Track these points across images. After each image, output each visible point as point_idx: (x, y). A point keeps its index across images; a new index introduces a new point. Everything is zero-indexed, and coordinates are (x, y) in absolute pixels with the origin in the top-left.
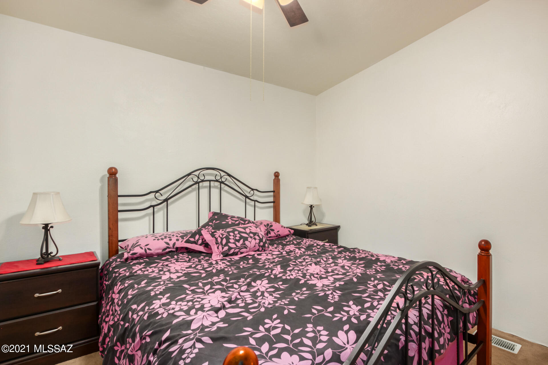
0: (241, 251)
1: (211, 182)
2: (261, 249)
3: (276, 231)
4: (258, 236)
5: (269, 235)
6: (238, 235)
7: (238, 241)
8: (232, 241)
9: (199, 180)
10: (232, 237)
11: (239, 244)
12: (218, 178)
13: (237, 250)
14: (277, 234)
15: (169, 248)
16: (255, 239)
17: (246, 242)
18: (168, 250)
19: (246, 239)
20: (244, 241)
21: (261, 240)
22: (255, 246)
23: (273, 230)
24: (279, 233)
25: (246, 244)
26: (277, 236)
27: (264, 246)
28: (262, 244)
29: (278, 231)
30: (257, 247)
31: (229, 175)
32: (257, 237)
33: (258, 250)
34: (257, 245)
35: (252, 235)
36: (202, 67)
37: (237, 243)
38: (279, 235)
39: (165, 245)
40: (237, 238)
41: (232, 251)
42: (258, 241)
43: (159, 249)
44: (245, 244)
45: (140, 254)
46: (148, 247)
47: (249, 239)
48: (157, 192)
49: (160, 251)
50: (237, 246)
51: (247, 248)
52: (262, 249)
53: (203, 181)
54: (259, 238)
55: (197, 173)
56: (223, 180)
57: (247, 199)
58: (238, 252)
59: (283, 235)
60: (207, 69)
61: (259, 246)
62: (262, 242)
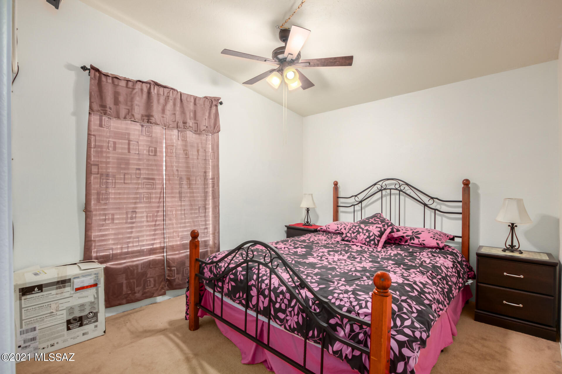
0: (353, 240)
1: (391, 190)
2: (366, 244)
3: (421, 240)
4: (369, 234)
5: (412, 241)
6: (357, 229)
7: (354, 233)
8: (350, 232)
9: (382, 189)
10: (352, 229)
11: (353, 235)
12: (397, 186)
13: (350, 239)
14: (421, 243)
15: (338, 230)
16: (365, 235)
17: (358, 235)
18: (338, 232)
19: (359, 233)
20: (357, 234)
21: (369, 237)
22: (362, 240)
23: (418, 238)
24: (424, 242)
25: (358, 237)
26: (421, 244)
27: (369, 242)
28: (368, 240)
29: (424, 240)
30: (364, 242)
31: (407, 184)
32: (367, 234)
33: (365, 244)
34: (364, 240)
35: (365, 231)
36: (390, 98)
37: (352, 234)
38: (424, 244)
39: (337, 228)
40: (355, 231)
41: (347, 239)
42: (366, 237)
43: (333, 229)
44: (356, 236)
45: (324, 230)
46: (329, 227)
47: (361, 234)
48: (356, 196)
49: (334, 231)
50: (351, 236)
51: (357, 240)
52: (368, 244)
53: (385, 189)
54: (368, 235)
55: (380, 183)
56: (402, 188)
57: (425, 207)
58: (350, 240)
59: (429, 246)
60: (393, 97)
61: (365, 240)
62: (369, 238)
